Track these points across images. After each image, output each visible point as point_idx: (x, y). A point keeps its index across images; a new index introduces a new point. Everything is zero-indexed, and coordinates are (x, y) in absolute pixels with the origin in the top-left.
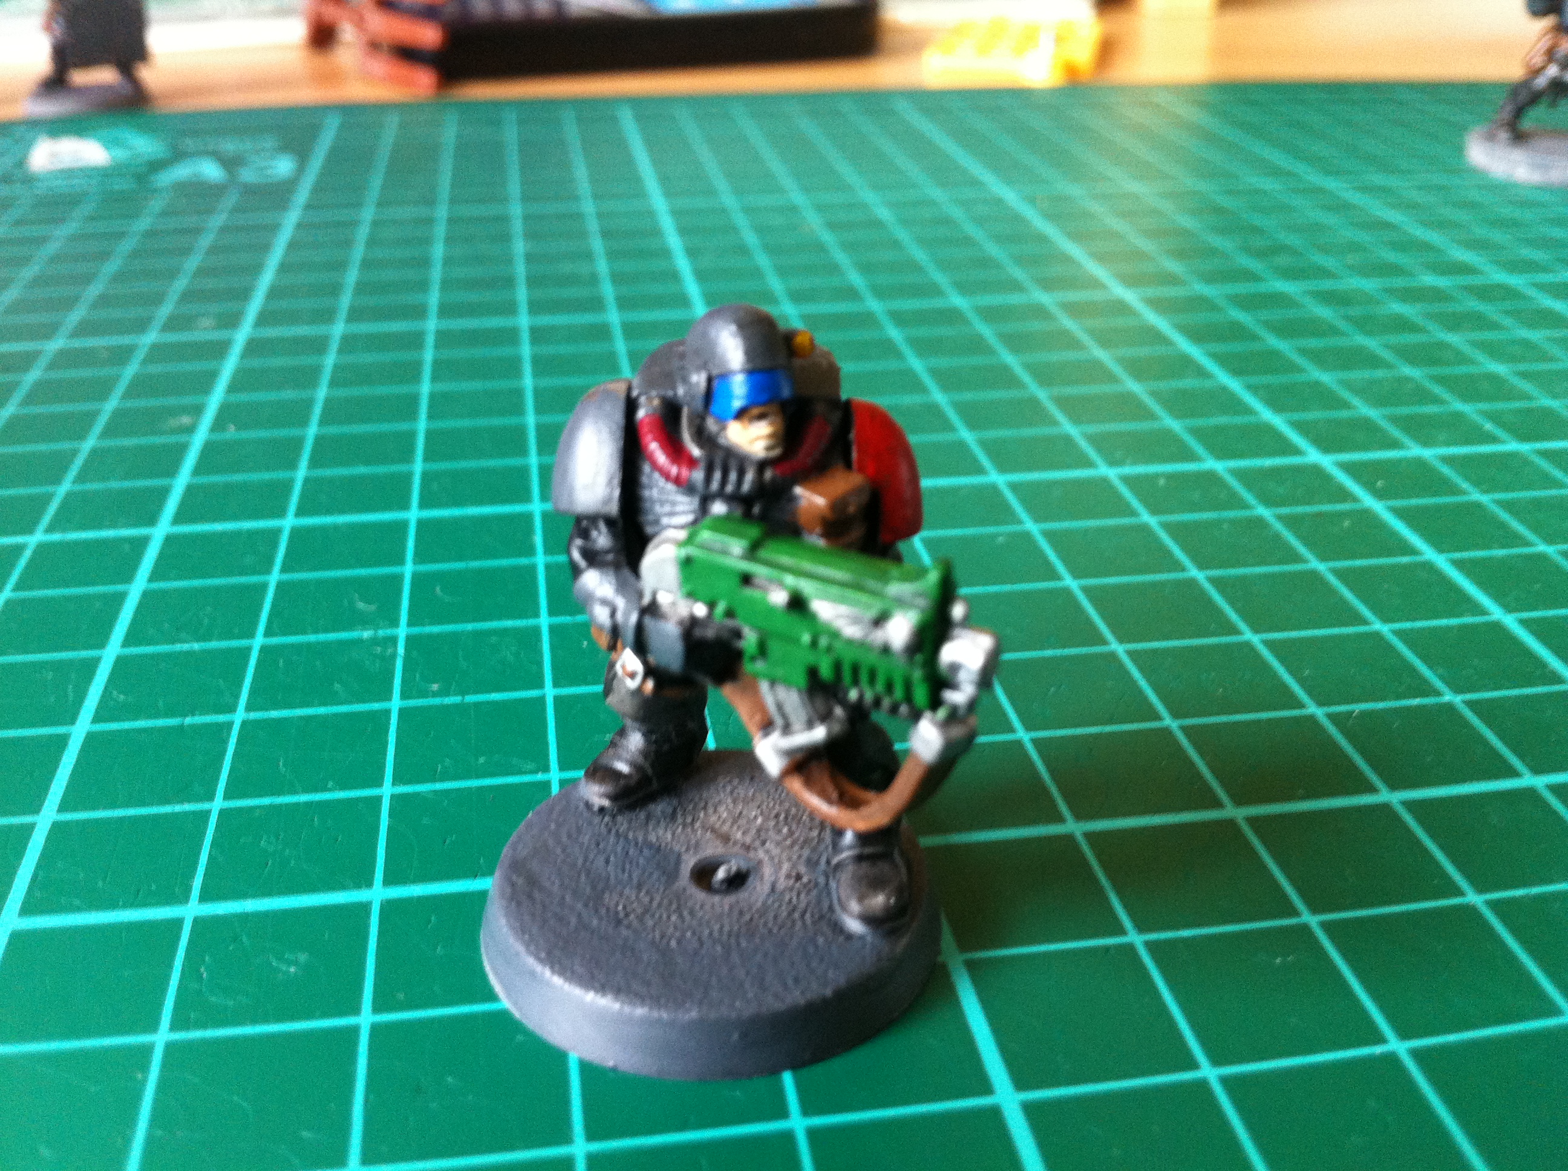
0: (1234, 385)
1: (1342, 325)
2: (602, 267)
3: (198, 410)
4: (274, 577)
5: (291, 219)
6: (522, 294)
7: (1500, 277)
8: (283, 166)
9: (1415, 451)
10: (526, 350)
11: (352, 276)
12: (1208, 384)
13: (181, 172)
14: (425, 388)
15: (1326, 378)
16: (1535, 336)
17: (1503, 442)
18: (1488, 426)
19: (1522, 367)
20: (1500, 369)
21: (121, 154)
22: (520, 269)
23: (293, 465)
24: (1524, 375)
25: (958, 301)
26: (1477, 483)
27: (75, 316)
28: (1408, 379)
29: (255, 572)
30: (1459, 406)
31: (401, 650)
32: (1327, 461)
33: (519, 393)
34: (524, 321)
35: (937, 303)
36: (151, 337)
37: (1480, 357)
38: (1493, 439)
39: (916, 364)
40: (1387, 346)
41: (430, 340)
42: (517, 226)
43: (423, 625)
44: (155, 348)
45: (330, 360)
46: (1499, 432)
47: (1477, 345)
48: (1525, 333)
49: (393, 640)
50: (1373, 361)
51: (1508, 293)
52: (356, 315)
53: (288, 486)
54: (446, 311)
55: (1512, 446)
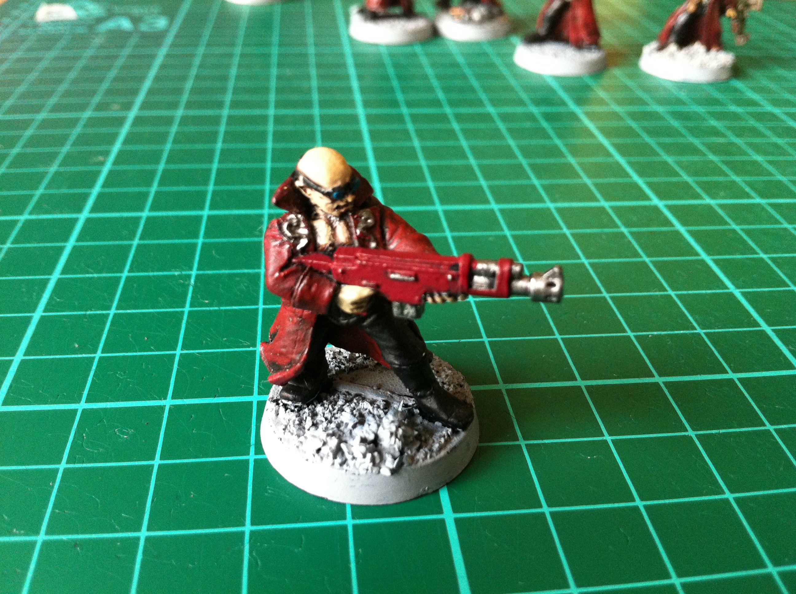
0: (622, 161)
1: (684, 131)
2: (314, 83)
3: (107, 154)
4: (136, 242)
5: (163, 51)
6: (272, 97)
7: (769, 108)
8: (162, 23)
9: (708, 201)
10: (271, 128)
11: (189, 85)
12: (610, 160)
13: (111, 25)
14: (219, 146)
15: (670, 159)
16: (780, 141)
17: (752, 198)
18: (748, 189)
19: (771, 158)
20: (759, 158)
21: (82, 13)
22: (273, 84)
23: (150, 185)
24: (771, 162)
25: (491, 109)
26: (734, 220)
27: (52, 101)
28: (712, 162)
29: (126, 239)
30: (734, 178)
31: (192, 281)
32: (660, 204)
33: (264, 151)
34: (271, 112)
35: (480, 110)
36: (87, 114)
37: (750, 151)
38: (748, 196)
39: (464, 143)
40: (704, 144)
41: (224, 120)
42: (274, 60)
43: (204, 270)
44: (90, 119)
45: (174, 129)
46: (752, 193)
47: (750, 145)
48: (776, 140)
49: (189, 276)
50: (695, 151)
51: (773, 117)
52: (189, 105)
53: (146, 195)
54: (235, 105)
55: (758, 200)
